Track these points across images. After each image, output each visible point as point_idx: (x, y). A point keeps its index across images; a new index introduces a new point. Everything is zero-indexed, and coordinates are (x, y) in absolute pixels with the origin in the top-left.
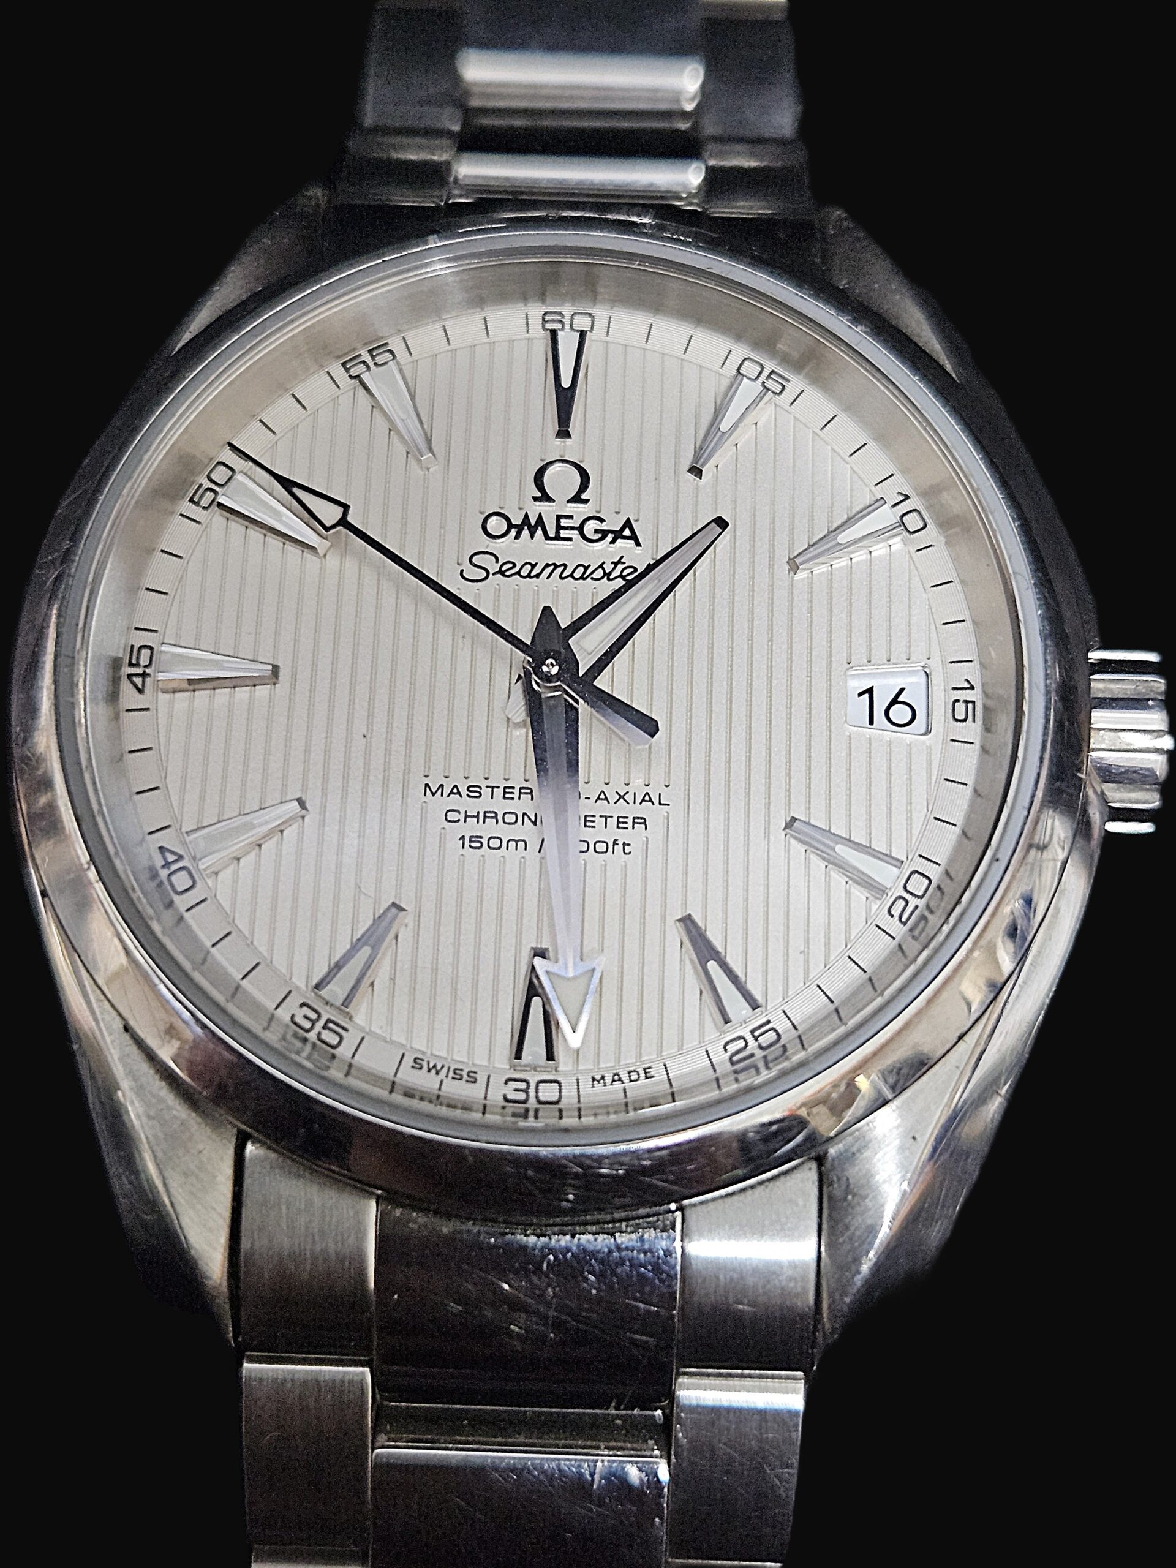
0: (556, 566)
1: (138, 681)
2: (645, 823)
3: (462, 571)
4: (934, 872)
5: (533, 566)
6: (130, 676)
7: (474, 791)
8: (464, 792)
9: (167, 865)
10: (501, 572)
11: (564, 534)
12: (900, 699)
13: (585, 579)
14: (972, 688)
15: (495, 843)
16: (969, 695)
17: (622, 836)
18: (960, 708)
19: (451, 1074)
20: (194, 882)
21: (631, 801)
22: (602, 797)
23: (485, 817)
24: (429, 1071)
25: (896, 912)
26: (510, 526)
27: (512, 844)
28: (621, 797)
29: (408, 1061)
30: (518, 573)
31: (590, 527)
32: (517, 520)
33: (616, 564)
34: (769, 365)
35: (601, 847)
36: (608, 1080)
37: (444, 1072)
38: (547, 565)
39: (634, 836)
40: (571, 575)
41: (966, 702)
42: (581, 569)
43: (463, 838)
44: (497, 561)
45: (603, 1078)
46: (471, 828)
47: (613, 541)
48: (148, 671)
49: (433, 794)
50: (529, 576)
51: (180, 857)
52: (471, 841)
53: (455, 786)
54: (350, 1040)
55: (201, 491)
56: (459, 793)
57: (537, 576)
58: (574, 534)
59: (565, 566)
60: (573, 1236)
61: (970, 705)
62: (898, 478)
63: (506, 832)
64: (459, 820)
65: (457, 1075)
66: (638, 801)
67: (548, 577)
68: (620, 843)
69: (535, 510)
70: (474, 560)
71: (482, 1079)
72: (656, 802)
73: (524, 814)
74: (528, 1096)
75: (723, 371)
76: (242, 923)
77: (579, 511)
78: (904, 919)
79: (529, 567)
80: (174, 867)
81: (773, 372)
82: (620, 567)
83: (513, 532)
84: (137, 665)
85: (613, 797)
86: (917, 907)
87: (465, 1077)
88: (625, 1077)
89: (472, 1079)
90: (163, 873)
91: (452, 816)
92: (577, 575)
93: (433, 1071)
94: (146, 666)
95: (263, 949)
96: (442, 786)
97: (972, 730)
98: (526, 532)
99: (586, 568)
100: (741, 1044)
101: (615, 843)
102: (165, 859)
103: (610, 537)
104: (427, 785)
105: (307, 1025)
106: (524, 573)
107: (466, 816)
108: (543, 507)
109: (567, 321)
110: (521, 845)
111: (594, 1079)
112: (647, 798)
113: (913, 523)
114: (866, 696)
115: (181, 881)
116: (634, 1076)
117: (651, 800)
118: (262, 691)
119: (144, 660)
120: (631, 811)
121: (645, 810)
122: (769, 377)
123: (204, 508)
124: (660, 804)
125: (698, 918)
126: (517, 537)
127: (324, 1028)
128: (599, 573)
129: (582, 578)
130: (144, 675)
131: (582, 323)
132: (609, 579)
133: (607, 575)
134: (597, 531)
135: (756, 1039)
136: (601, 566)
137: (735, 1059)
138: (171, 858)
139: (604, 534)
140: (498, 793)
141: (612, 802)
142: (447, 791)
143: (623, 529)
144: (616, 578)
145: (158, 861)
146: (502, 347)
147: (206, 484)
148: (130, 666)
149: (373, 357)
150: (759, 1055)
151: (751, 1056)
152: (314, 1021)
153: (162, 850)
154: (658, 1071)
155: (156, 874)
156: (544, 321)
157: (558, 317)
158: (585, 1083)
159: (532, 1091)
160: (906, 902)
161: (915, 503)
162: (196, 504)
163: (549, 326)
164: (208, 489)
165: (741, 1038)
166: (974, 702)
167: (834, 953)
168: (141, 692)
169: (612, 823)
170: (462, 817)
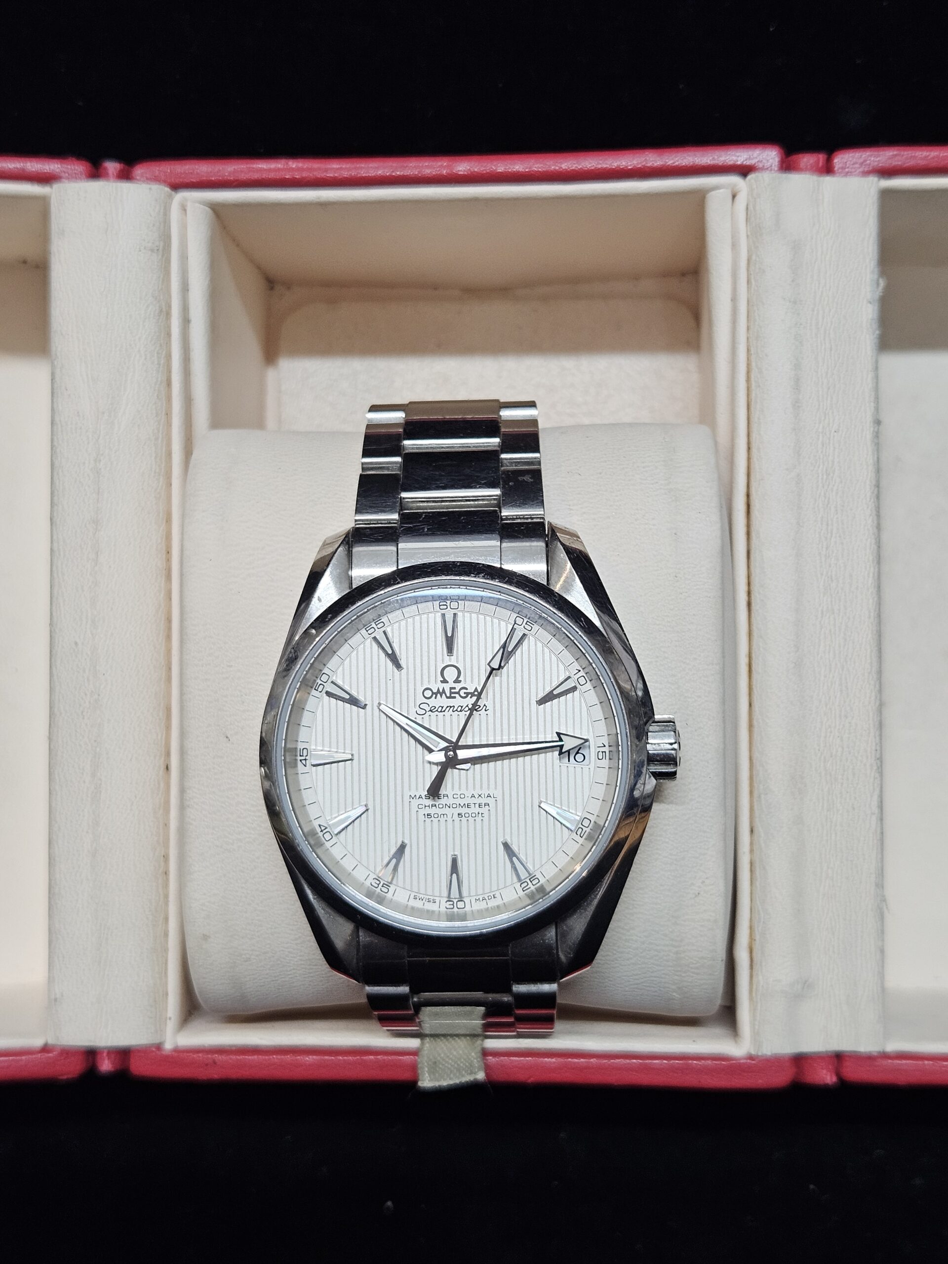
0: (451, 707)
1: (303, 762)
2: (488, 805)
3: (416, 711)
4: (593, 819)
5: (442, 707)
6: (301, 760)
7: (427, 797)
8: (424, 797)
9: (322, 831)
10: (431, 711)
11: (453, 695)
12: (579, 752)
14: (605, 746)
15: (436, 816)
16: (603, 749)
17: (481, 811)
18: (600, 754)
19: (427, 901)
20: (332, 837)
21: (483, 797)
22: (473, 796)
23: (432, 806)
24: (419, 900)
25: (579, 833)
26: (433, 693)
27: (442, 816)
28: (480, 796)
29: (412, 897)
30: (437, 711)
31: (462, 693)
32: (435, 691)
34: (526, 619)
35: (474, 815)
36: (481, 899)
37: (424, 900)
38: (448, 707)
39: (484, 810)
40: (457, 710)
41: (603, 752)
42: (460, 708)
43: (424, 815)
44: (429, 706)
45: (479, 899)
46: (427, 811)
47: (471, 697)
48: (307, 758)
49: (413, 799)
50: (441, 711)
51: (326, 828)
52: (427, 816)
53: (420, 796)
54: (391, 890)
55: (318, 685)
56: (422, 798)
57: (444, 711)
58: (457, 695)
62: (576, 664)
63: (440, 812)
64: (422, 808)
65: (429, 901)
66: (486, 796)
67: (448, 711)
68: (480, 813)
69: (441, 686)
70: (421, 706)
71: (437, 901)
72: (492, 796)
73: (446, 804)
74: (454, 907)
75: (509, 621)
76: (350, 850)
77: (458, 686)
78: (582, 835)
79: (440, 708)
80: (324, 831)
81: (527, 622)
83: (434, 696)
84: (302, 756)
85: (477, 796)
86: (585, 831)
87: (432, 901)
88: (487, 899)
89: (434, 901)
90: (321, 834)
91: (420, 807)
92: (459, 710)
93: (421, 900)
94: (306, 756)
95: (359, 860)
96: (415, 796)
97: (605, 763)
98: (439, 695)
99: (462, 707)
100: (526, 884)
101: (478, 813)
102: (321, 828)
103: (470, 695)
104: (410, 796)
105: (376, 886)
106: (439, 710)
107: (425, 806)
108: (444, 685)
109: (448, 604)
110: (445, 816)
111: (476, 899)
112: (489, 796)
113: (582, 680)
114: (567, 752)
115: (327, 836)
116: (490, 898)
118: (348, 763)
119: (305, 754)
120: (483, 801)
121: (489, 800)
122: (526, 624)
123: (320, 692)
124: (494, 797)
125: (509, 841)
126: (436, 698)
127: (383, 886)
128: (467, 709)
129: (461, 711)
130: (305, 760)
131: (454, 605)
134: (465, 693)
135: (531, 882)
136: (467, 706)
137: (524, 889)
138: (323, 828)
139: (467, 694)
141: (476, 797)
142: (417, 797)
143: (474, 692)
145: (318, 830)
146: (424, 617)
147: (320, 682)
148: (300, 756)
149: (376, 625)
150: (533, 888)
151: (530, 888)
152: (378, 885)
153: (320, 826)
154: (498, 895)
155: (318, 833)
156: (440, 606)
157: (445, 603)
158: (473, 901)
159: (455, 905)
160: (582, 829)
161: (582, 673)
162: (317, 690)
163: (441, 607)
164: (320, 684)
165: (526, 882)
166: (605, 752)
167: (557, 849)
168: (305, 766)
169: (477, 806)
170: (424, 806)
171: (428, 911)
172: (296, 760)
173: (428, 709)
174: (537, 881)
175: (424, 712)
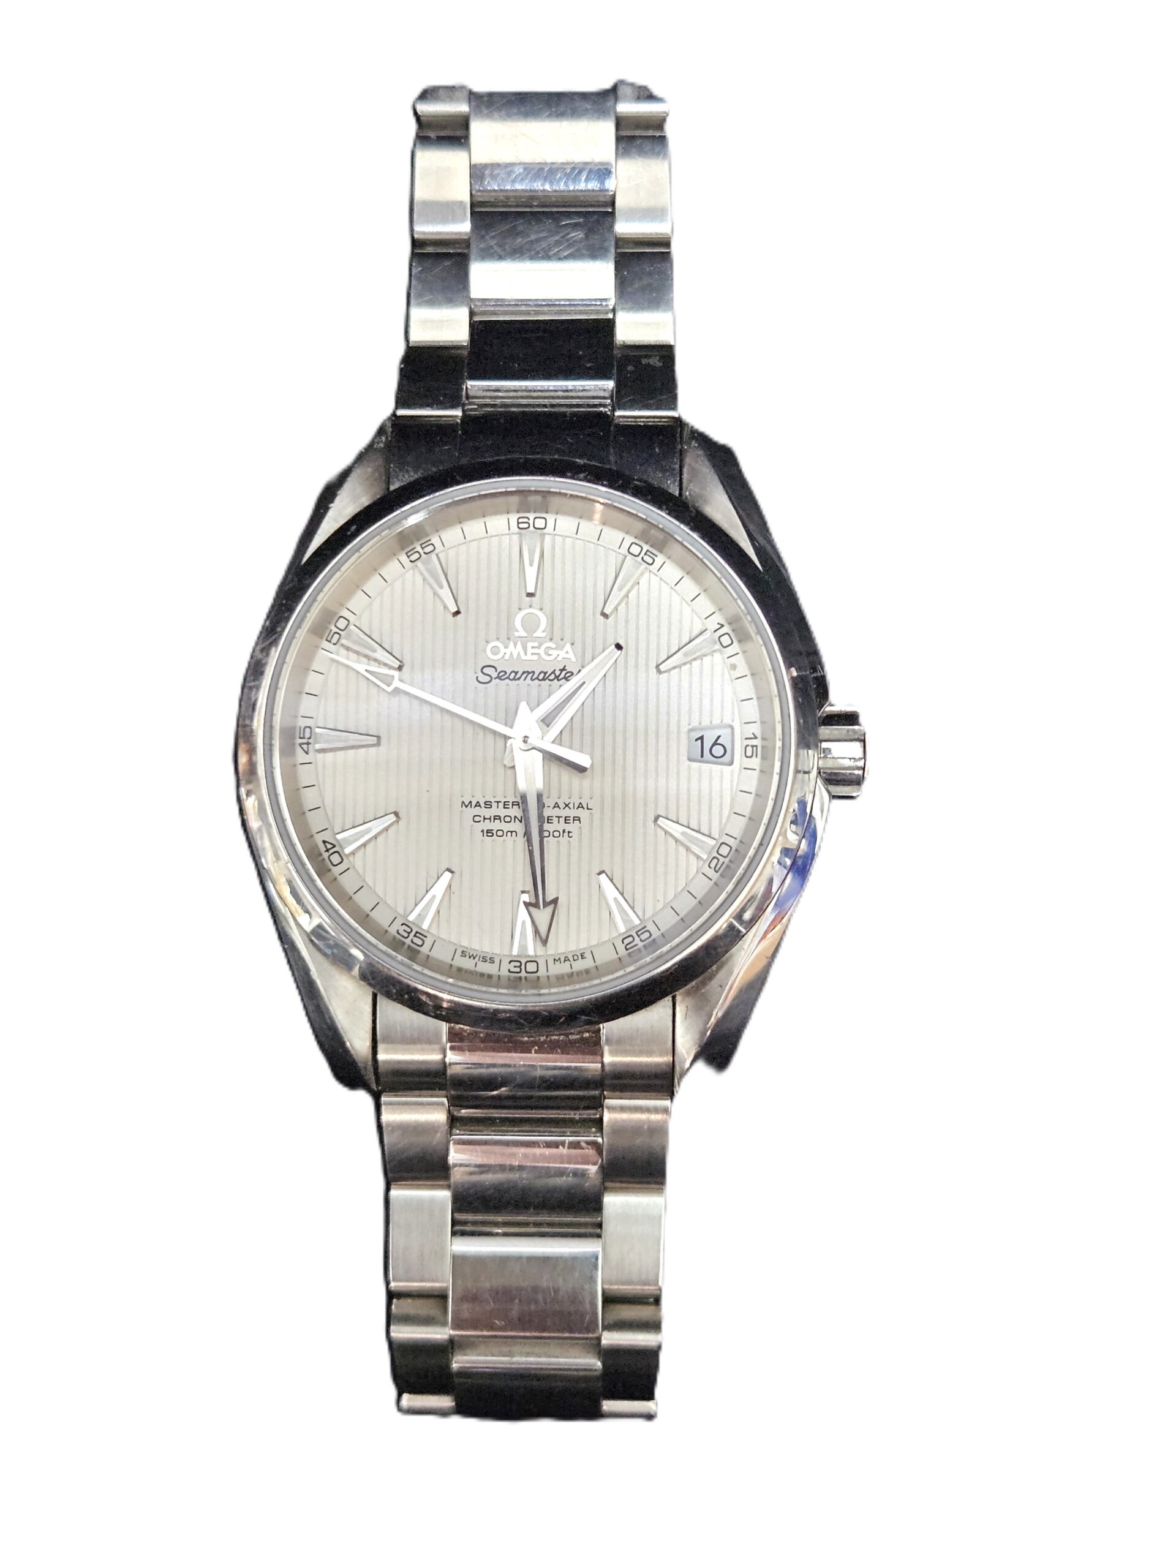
1: (305, 747)
2: (579, 820)
3: (477, 677)
4: (733, 843)
5: (516, 673)
6: (300, 745)
7: (488, 805)
8: (483, 805)
9: (327, 851)
10: (498, 677)
12: (718, 742)
13: (545, 680)
14: (756, 738)
15: (500, 833)
16: (754, 742)
17: (568, 827)
18: (749, 749)
19: (481, 959)
20: (342, 859)
21: (572, 808)
22: (557, 806)
23: (495, 819)
24: (470, 957)
25: (713, 865)
27: (509, 834)
28: (567, 805)
29: (459, 953)
30: (508, 678)
33: (562, 670)
34: (646, 547)
35: (556, 834)
36: (562, 960)
37: (477, 958)
39: (572, 827)
40: (537, 678)
41: (753, 746)
42: (542, 674)
43: (483, 831)
44: (496, 671)
45: (559, 959)
46: (488, 825)
48: (310, 741)
49: (466, 807)
51: (334, 846)
52: (487, 833)
53: (478, 802)
54: (428, 942)
55: (332, 634)
56: (480, 806)
59: (534, 672)
60: (547, 1037)
61: (755, 748)
62: (717, 614)
63: (506, 827)
64: (480, 821)
65: (484, 960)
66: (576, 806)
67: (525, 680)
68: (566, 831)
70: (483, 671)
71: (497, 961)
72: (585, 806)
73: (515, 817)
74: (521, 969)
75: (620, 551)
76: (370, 881)
78: (717, 869)
79: (513, 674)
80: (331, 851)
81: (648, 551)
82: (564, 672)
84: (304, 738)
85: (562, 806)
86: (723, 863)
87: (489, 961)
88: (571, 959)
89: (492, 961)
90: (326, 855)
91: (477, 819)
92: (540, 678)
93: (472, 958)
94: (309, 738)
95: (381, 895)
96: (471, 802)
97: (756, 762)
99: (545, 674)
100: (631, 939)
101: (564, 831)
102: (326, 847)
104: (463, 802)
105: (406, 935)
106: (511, 677)
107: (485, 819)
109: (531, 523)
110: (514, 833)
111: (555, 960)
112: (580, 806)
113: (726, 640)
114: (699, 741)
115: (335, 859)
116: (576, 957)
117: (582, 807)
118: (373, 750)
119: (307, 735)
120: (571, 813)
121: (580, 813)
122: (645, 554)
123: (334, 644)
124: (588, 809)
125: (608, 872)
127: (415, 936)
128: (552, 677)
130: (308, 744)
131: (540, 523)
132: (558, 680)
133: (557, 677)
135: (639, 936)
137: (628, 947)
138: (329, 846)
140: (501, 805)
141: (562, 808)
142: (474, 804)
144: (562, 679)
145: (322, 848)
146: (495, 540)
147: (335, 630)
148: (300, 738)
149: (423, 548)
150: (641, 944)
151: (636, 945)
152: (409, 933)
153: (324, 842)
154: (588, 955)
155: (321, 855)
156: (518, 523)
157: (526, 520)
158: (551, 962)
159: (523, 967)
160: (718, 860)
161: (726, 629)
162: (329, 641)
163: (521, 526)
164: (335, 633)
165: (631, 936)
166: (756, 746)
167: (680, 889)
168: (307, 753)
169: (562, 820)
170: (482, 819)
171: (482, 975)
172: (294, 744)
173: (494, 675)
174: (647, 935)
175: (489, 679)
